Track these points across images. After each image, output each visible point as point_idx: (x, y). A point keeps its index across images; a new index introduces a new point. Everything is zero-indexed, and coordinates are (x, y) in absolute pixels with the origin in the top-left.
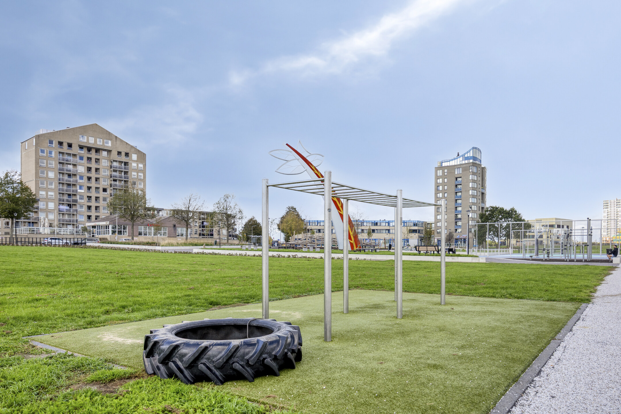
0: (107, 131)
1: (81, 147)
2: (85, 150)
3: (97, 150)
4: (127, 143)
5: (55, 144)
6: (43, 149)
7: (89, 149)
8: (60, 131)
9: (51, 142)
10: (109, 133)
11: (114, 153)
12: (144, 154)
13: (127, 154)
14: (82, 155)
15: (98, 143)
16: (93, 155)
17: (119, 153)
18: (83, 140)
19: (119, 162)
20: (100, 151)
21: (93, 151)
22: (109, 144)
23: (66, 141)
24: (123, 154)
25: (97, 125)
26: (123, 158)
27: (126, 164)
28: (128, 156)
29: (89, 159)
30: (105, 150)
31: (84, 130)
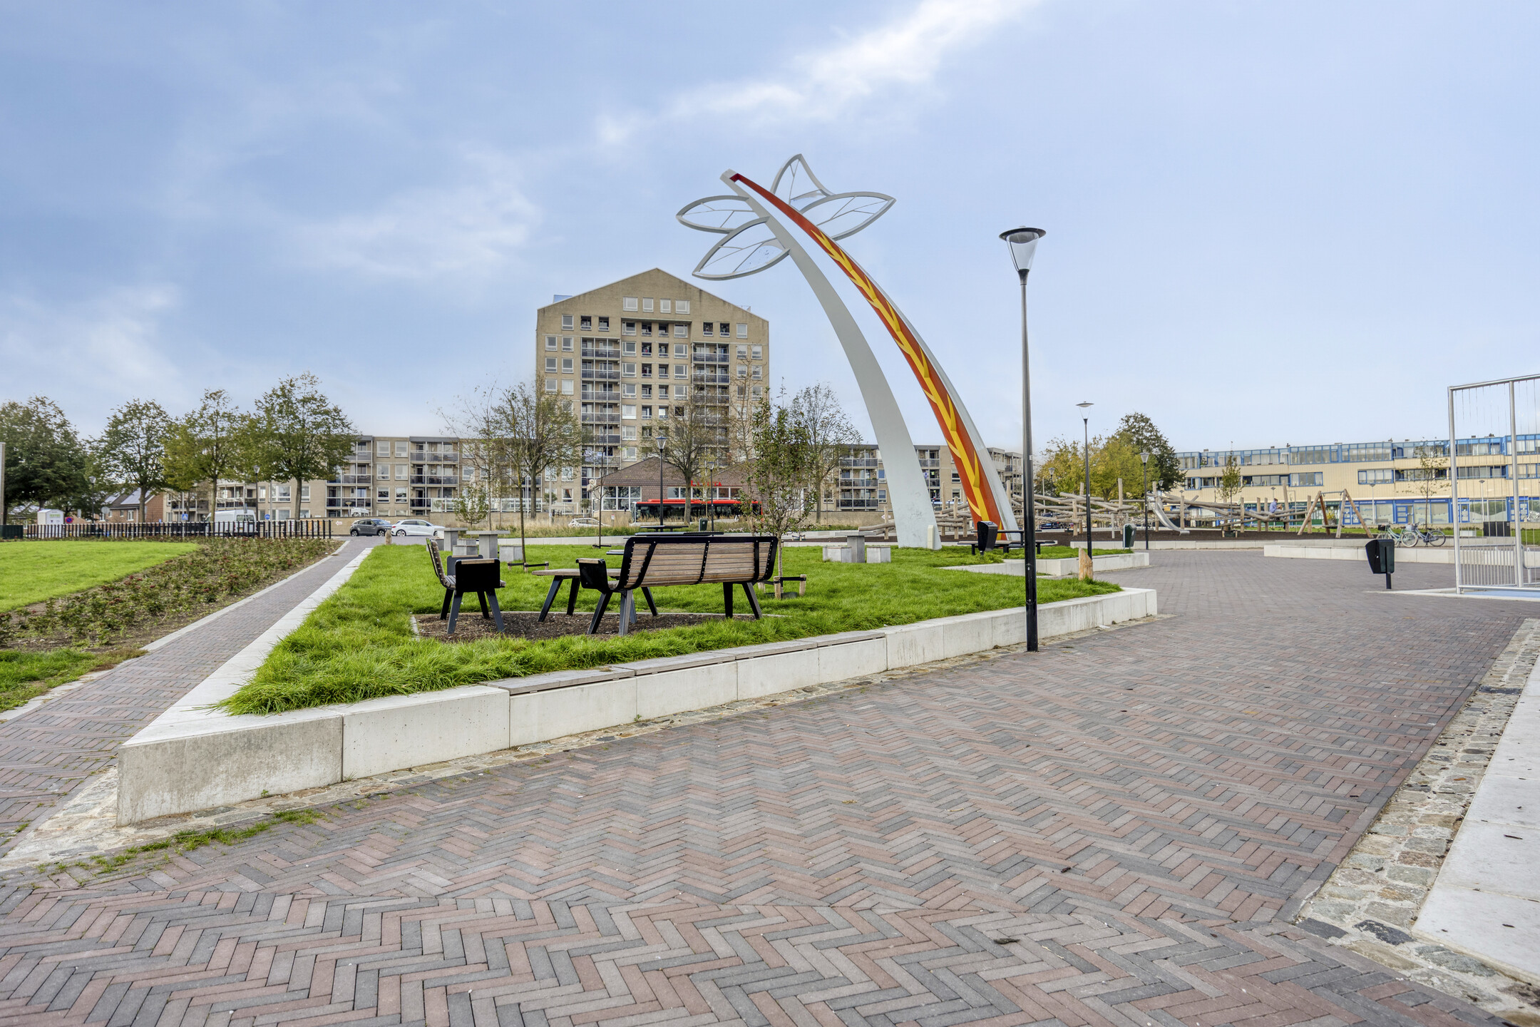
0: (681, 281)
1: (630, 324)
2: (638, 327)
3: (664, 326)
4: (724, 302)
5: (576, 320)
6: (551, 335)
7: (647, 325)
8: (585, 294)
9: (568, 319)
10: (686, 284)
11: (697, 327)
12: (764, 321)
13: (725, 327)
14: (630, 340)
15: (662, 310)
16: (656, 337)
17: (708, 326)
18: (631, 306)
19: (708, 345)
20: (670, 328)
21: (655, 328)
22: (683, 309)
23: (595, 312)
24: (717, 327)
25: (658, 270)
26: (717, 337)
27: (725, 347)
28: (727, 330)
29: (647, 347)
30: (680, 324)
31: (632, 285)
